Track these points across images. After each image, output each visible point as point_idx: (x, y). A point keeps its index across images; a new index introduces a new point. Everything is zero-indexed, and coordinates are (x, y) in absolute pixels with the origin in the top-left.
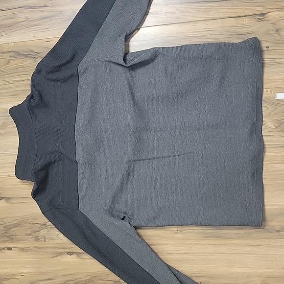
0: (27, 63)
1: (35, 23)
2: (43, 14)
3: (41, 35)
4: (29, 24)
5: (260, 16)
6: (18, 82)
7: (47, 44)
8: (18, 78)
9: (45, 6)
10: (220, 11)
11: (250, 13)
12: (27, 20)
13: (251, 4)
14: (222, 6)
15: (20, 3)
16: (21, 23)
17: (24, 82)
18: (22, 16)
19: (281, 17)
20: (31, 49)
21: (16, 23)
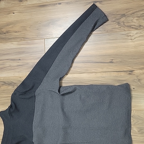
0: (10, 88)
1: (14, 68)
2: (18, 64)
3: (17, 74)
4: (11, 68)
5: (130, 72)
6: (5, 98)
7: (20, 79)
8: (4, 95)
9: (20, 60)
10: (109, 68)
11: (125, 70)
12: (10, 66)
13: (125, 65)
14: (110, 65)
15: (7, 57)
16: (7, 68)
17: (7, 98)
18: (8, 64)
19: (141, 73)
20: (12, 81)
21: (5, 67)
